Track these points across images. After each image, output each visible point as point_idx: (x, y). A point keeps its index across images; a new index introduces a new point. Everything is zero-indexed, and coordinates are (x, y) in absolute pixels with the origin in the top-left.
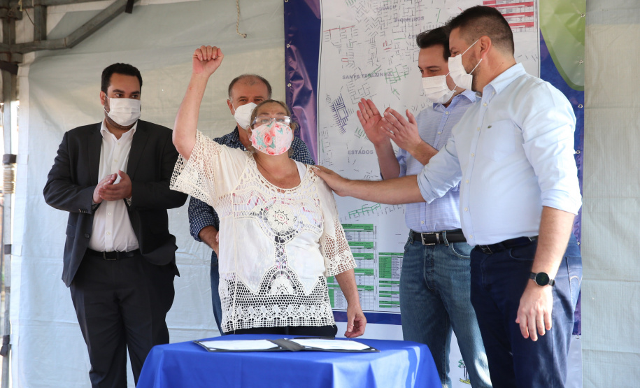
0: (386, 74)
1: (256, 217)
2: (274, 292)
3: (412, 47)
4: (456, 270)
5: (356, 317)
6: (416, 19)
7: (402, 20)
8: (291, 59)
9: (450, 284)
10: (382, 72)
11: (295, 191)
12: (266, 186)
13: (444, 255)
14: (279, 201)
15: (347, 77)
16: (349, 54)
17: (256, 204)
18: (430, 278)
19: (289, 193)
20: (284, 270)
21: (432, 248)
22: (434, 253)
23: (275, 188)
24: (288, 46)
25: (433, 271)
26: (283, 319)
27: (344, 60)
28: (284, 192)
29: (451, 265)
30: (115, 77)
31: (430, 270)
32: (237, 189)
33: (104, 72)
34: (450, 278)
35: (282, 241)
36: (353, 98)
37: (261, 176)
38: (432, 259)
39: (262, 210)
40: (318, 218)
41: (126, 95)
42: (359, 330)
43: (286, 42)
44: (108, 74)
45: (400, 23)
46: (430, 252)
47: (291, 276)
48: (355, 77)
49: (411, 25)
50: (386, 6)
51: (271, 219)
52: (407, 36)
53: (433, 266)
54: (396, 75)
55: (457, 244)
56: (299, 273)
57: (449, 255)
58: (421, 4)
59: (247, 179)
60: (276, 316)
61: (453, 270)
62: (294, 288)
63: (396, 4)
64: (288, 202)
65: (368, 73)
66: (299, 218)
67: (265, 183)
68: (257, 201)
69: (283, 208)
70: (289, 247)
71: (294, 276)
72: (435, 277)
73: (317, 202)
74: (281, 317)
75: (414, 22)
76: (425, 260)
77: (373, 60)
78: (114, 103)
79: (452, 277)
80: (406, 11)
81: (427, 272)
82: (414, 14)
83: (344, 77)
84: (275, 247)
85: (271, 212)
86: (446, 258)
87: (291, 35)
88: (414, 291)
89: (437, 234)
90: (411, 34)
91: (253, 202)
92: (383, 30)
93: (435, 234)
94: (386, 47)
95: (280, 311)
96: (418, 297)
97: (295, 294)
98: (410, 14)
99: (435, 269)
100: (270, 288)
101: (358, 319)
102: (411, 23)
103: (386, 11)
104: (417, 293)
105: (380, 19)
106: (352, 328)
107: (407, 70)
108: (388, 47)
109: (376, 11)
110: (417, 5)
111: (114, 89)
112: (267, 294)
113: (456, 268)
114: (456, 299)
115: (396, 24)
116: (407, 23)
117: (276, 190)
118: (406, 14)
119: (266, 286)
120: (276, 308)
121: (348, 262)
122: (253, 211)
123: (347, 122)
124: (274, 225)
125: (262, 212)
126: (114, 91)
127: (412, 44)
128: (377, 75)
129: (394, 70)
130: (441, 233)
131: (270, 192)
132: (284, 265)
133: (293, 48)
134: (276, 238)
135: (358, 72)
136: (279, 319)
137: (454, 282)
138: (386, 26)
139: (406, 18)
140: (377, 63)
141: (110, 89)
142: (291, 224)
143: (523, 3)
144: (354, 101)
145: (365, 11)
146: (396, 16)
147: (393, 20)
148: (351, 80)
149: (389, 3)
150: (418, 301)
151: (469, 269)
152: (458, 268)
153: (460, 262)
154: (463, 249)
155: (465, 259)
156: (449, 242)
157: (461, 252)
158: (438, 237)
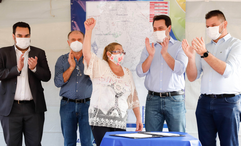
0: (113, 34)
1: (110, 87)
2: (112, 115)
3: (123, 25)
4: (174, 106)
5: (139, 124)
6: (125, 15)
7: (119, 15)
8: (73, 27)
9: (172, 111)
10: (112, 33)
11: (123, 78)
12: (113, 75)
13: (169, 101)
14: (118, 82)
15: (97, 35)
16: (98, 26)
17: (110, 82)
18: (164, 109)
19: (121, 79)
20: (117, 108)
21: (164, 98)
22: (165, 100)
23: (116, 76)
24: (72, 21)
25: (165, 106)
26: (113, 125)
27: (96, 28)
28: (119, 78)
29: (172, 104)
30: (18, 28)
31: (164, 106)
32: (103, 75)
33: (13, 26)
34: (172, 109)
35: (118, 97)
36: (100, 42)
37: (111, 71)
38: (165, 102)
39: (112, 84)
40: (130, 88)
41: (23, 37)
42: (140, 129)
43: (72, 20)
44: (15, 27)
45: (119, 16)
46: (163, 100)
47: (118, 110)
48: (100, 35)
49: (122, 17)
50: (113, 9)
51: (115, 88)
52: (121, 21)
53: (165, 105)
54: (117, 35)
55: (174, 96)
56: (121, 109)
57: (171, 100)
58: (127, 9)
59: (107, 72)
60: (111, 124)
61: (173, 106)
62: (119, 115)
63: (117, 9)
64: (121, 82)
65: (106, 34)
66: (124, 88)
67: (113, 74)
68: (110, 80)
69: (119, 84)
70: (119, 99)
71: (119, 110)
72: (166, 109)
73: (130, 82)
74: (113, 124)
75: (124, 16)
76: (162, 103)
77: (108, 29)
78: (18, 39)
79: (173, 108)
80: (121, 12)
81: (163, 107)
82: (124, 13)
83: (96, 35)
84: (115, 99)
85: (115, 85)
86: (170, 102)
87: (74, 17)
88: (155, 114)
89: (167, 93)
90: (122, 20)
91: (109, 81)
92: (111, 18)
93: (166, 93)
94: (113, 24)
95: (113, 122)
96: (156, 116)
97: (119, 117)
98: (122, 13)
99: (166, 105)
100: (111, 113)
101: (140, 125)
102: (122, 16)
103: (112, 11)
104: (156, 115)
105: (110, 14)
106: (138, 128)
107: (121, 33)
108: (114, 24)
109: (109, 11)
110: (125, 10)
111: (18, 34)
112: (109, 115)
113: (174, 105)
114: (174, 116)
115: (117, 16)
116: (121, 16)
117: (117, 77)
118: (121, 13)
119: (110, 112)
120: (112, 121)
121: (137, 104)
122: (109, 84)
123: (97, 52)
124: (116, 90)
125: (112, 85)
126: (18, 35)
127: (123, 24)
128: (109, 34)
129: (116, 33)
130: (168, 92)
131: (114, 78)
132: (117, 106)
133: (75, 22)
134: (116, 95)
135: (102, 33)
136: (112, 125)
137: (173, 110)
138: (113, 17)
139: (121, 14)
140: (110, 30)
141: (16, 33)
142: (122, 90)
143: (164, 13)
144: (100, 44)
145: (104, 11)
146: (117, 13)
147: (116, 15)
148: (99, 36)
149: (114, 8)
150: (156, 117)
151: (178, 105)
152: (175, 105)
153: (175, 103)
154: (176, 98)
155: (177, 102)
156: (171, 96)
157: (175, 99)
158: (167, 94)
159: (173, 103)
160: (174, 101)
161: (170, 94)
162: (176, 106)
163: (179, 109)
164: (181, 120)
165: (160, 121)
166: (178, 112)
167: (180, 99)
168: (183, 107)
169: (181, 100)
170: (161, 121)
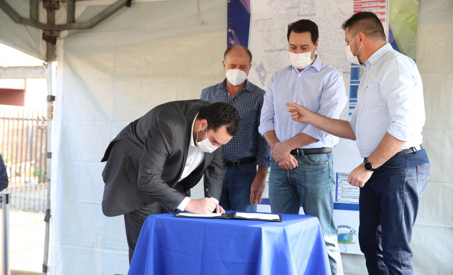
6: (311, 15)
7: (302, 16)
8: (231, 39)
9: (305, 180)
15: (267, 51)
16: (268, 36)
18: (292, 177)
24: (230, 30)
25: (294, 172)
27: (264, 40)
29: (305, 169)
31: (292, 171)
34: (305, 176)
36: (269, 64)
43: (228, 28)
48: (271, 51)
50: (292, 7)
55: (310, 155)
57: (304, 162)
58: (315, 5)
63: (298, 5)
65: (280, 49)
72: (295, 176)
75: (310, 17)
77: (283, 40)
80: (305, 10)
81: (290, 173)
82: (310, 12)
83: (264, 51)
87: (231, 24)
88: (279, 185)
89: (298, 150)
96: (281, 188)
98: (307, 12)
104: (281, 186)
105: (288, 15)
109: (285, 9)
110: (312, 6)
115: (298, 18)
118: (305, 12)
123: (265, 79)
128: (285, 50)
130: (300, 149)
133: (233, 32)
135: (273, 48)
137: (308, 178)
138: (291, 19)
139: (305, 14)
143: (379, 6)
144: (270, 66)
145: (279, 9)
146: (298, 13)
147: (296, 16)
148: (268, 53)
149: (294, 4)
150: (281, 191)
151: (317, 170)
152: (310, 170)
153: (311, 167)
154: (313, 159)
155: (314, 164)
156: (305, 154)
157: (312, 161)
158: (298, 152)
159: (306, 166)
160: (308, 164)
161: (302, 151)
162: (311, 172)
163: (317, 177)
164: (320, 196)
165: (288, 197)
166: (316, 182)
167: (322, 160)
168: (325, 175)
169: (323, 162)
170: (290, 196)
